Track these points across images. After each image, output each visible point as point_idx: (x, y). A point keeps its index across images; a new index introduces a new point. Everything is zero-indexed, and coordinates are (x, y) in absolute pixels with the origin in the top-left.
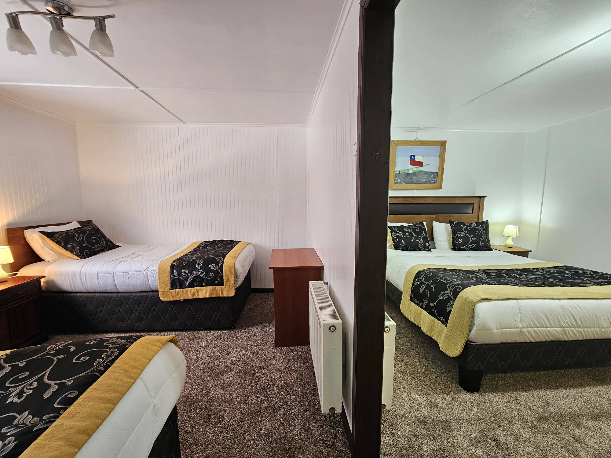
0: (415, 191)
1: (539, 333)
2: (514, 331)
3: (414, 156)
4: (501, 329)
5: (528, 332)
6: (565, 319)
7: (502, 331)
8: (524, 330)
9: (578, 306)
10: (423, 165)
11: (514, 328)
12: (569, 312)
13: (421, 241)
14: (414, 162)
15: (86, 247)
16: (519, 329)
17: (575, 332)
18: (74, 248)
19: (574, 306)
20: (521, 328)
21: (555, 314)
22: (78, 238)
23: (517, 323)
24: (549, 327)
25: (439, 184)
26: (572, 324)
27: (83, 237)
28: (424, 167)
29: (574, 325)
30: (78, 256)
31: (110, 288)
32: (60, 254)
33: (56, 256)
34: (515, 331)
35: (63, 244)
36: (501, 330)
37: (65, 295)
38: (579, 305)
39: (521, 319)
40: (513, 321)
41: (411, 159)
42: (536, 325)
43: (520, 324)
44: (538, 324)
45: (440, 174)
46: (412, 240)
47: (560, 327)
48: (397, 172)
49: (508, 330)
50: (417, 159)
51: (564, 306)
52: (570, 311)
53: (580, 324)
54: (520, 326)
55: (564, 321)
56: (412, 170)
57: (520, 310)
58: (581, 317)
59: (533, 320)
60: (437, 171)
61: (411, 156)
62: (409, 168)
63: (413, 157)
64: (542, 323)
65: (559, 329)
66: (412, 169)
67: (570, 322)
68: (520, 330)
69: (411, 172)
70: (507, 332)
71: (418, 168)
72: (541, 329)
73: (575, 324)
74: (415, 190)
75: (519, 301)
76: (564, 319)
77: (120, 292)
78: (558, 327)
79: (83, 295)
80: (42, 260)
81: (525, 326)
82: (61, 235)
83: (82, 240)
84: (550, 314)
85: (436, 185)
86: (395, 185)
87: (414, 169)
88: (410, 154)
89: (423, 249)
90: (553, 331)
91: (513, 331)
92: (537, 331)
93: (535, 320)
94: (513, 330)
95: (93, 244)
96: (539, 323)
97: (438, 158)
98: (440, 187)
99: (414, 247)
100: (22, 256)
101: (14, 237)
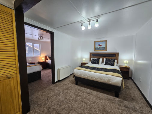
24: (85, 76)
32: (49, 59)
60: (105, 47)
62: (98, 47)
65: (87, 77)
72: (83, 76)
81: (81, 74)
82: (49, 57)
86: (95, 50)
88: (98, 44)
97: (105, 44)
98: (106, 51)
99: (95, 63)
100: (46, 59)
101: (46, 57)
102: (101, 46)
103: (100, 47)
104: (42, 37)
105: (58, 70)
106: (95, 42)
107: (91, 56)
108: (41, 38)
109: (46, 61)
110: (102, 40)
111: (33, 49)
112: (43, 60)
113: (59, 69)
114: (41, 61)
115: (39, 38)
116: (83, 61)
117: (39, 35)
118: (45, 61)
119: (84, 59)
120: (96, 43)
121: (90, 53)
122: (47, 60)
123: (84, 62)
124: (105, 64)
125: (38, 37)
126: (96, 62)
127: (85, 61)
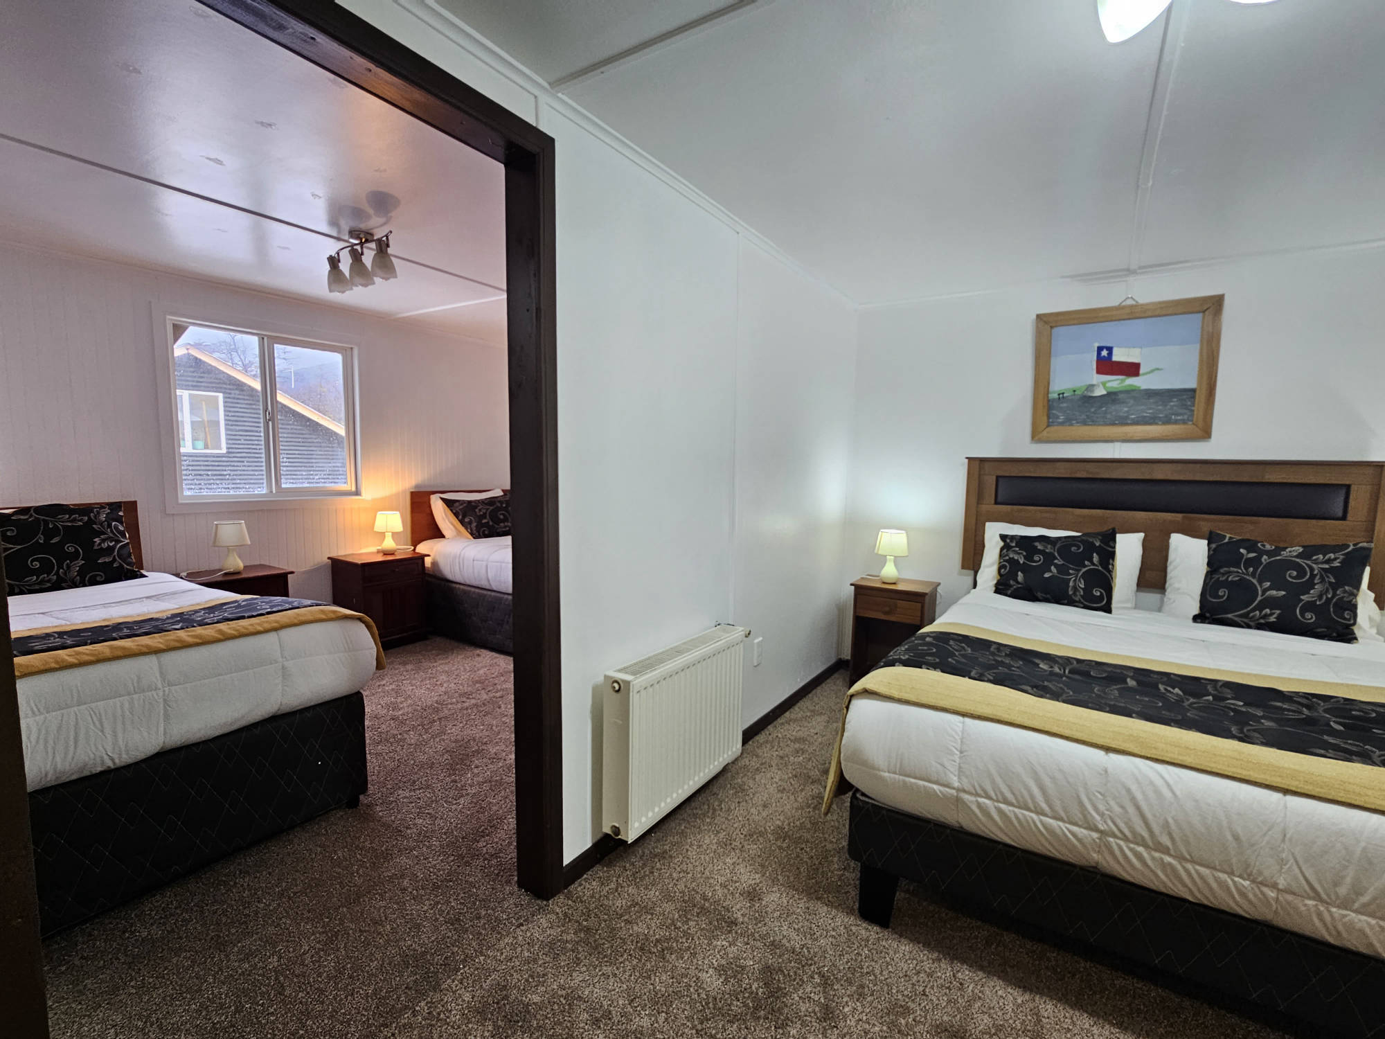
0: (1117, 445)
1: (1013, 819)
2: (938, 792)
3: (1110, 349)
4: (901, 775)
5: (979, 805)
6: (1107, 810)
7: (904, 781)
8: (966, 797)
9: (1168, 785)
10: (1142, 371)
11: (937, 783)
12: (1124, 792)
13: (1075, 580)
14: (1106, 365)
15: (487, 525)
16: (954, 792)
17: (1150, 862)
18: (470, 523)
19: (1152, 783)
20: (958, 790)
21: (1068, 782)
22: (480, 510)
23: (945, 773)
24: (1047, 816)
25: (1201, 424)
26: (1134, 832)
27: (487, 509)
28: (1145, 377)
29: (1143, 837)
30: (472, 534)
31: (484, 584)
32: (459, 532)
33: (455, 533)
34: (940, 792)
35: (460, 517)
36: (901, 777)
37: (447, 584)
38: (1171, 782)
39: (960, 767)
40: (934, 763)
41: (1100, 360)
42: (1002, 794)
43: (955, 778)
44: (1012, 796)
45: (1201, 397)
46: (1047, 575)
47: (1086, 825)
48: (1056, 396)
49: (921, 783)
50: (1119, 356)
51: (1110, 770)
52: (1129, 791)
53: (1165, 840)
54: (956, 784)
55: (1102, 815)
56: (1105, 387)
57: (962, 742)
58: (1170, 820)
59: (993, 779)
60: (1192, 384)
61: (1100, 349)
62: (1094, 382)
63: (1105, 353)
64: (1023, 797)
65: (1082, 832)
66: (1104, 384)
67: (1126, 823)
68: (955, 794)
69: (1100, 392)
70: (918, 787)
71: (1123, 381)
72: (1023, 814)
73: (1145, 834)
74: (1117, 441)
75: (967, 720)
76: (1102, 807)
77: (494, 591)
78: (1080, 823)
79: (462, 587)
80: (443, 536)
81: (967, 787)
82: (462, 504)
83: (485, 514)
84: (1053, 779)
85: (1190, 427)
86: (1048, 429)
87: (1109, 385)
88: (1097, 345)
89: (1082, 603)
90: (1062, 830)
91: (934, 790)
92: (1008, 813)
93: (999, 780)
94: (935, 787)
95: (498, 521)
96: (1014, 794)
97: (1198, 346)
98: (1205, 433)
99: (1058, 595)
100: (425, 528)
101: (419, 502)
102: (1132, 369)
103: (1115, 382)
104: (383, 246)
105: (597, 694)
106: (1047, 324)
107: (988, 506)
108: (368, 257)
109: (422, 548)
110: (1148, 290)
111: (272, 412)
112: (389, 543)
113: (620, 688)
114: (365, 551)
115: (334, 262)
116: (882, 560)
117: (336, 212)
118: (404, 550)
119: (892, 541)
120: (1061, 333)
121: (978, 466)
122: (437, 534)
123: (889, 571)
124: (1209, 613)
125: (332, 247)
126: (1076, 582)
127: (897, 560)
